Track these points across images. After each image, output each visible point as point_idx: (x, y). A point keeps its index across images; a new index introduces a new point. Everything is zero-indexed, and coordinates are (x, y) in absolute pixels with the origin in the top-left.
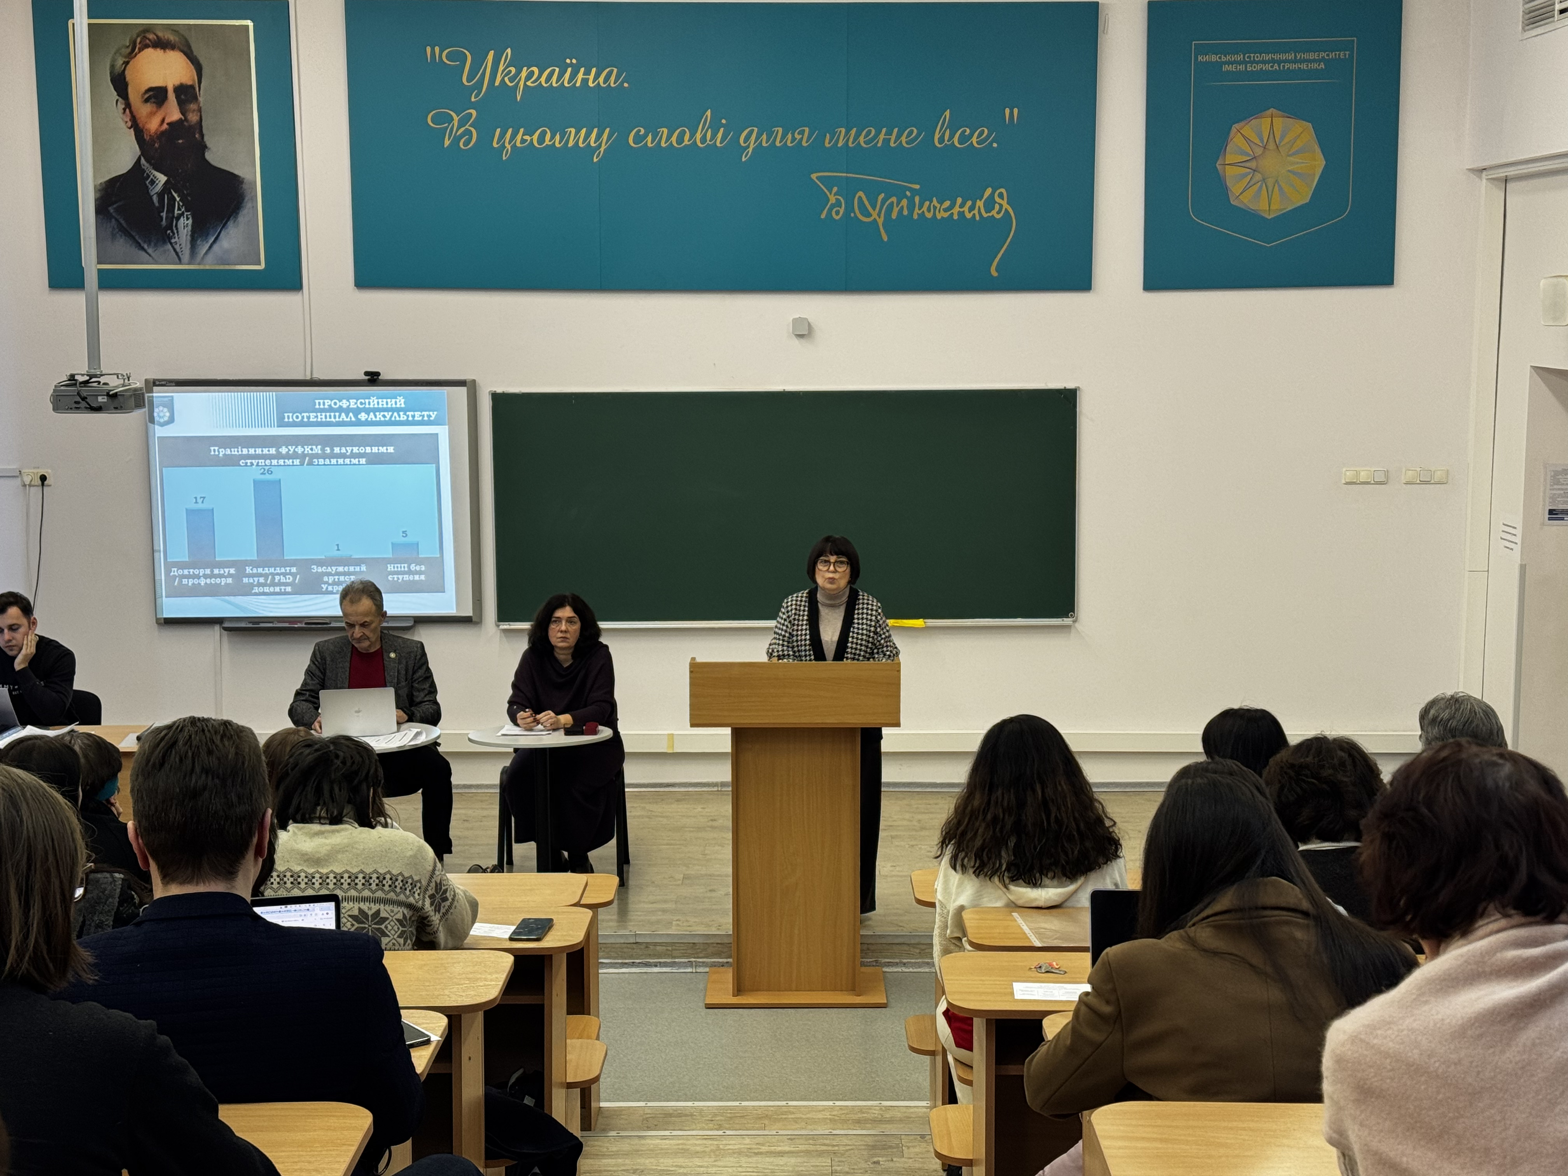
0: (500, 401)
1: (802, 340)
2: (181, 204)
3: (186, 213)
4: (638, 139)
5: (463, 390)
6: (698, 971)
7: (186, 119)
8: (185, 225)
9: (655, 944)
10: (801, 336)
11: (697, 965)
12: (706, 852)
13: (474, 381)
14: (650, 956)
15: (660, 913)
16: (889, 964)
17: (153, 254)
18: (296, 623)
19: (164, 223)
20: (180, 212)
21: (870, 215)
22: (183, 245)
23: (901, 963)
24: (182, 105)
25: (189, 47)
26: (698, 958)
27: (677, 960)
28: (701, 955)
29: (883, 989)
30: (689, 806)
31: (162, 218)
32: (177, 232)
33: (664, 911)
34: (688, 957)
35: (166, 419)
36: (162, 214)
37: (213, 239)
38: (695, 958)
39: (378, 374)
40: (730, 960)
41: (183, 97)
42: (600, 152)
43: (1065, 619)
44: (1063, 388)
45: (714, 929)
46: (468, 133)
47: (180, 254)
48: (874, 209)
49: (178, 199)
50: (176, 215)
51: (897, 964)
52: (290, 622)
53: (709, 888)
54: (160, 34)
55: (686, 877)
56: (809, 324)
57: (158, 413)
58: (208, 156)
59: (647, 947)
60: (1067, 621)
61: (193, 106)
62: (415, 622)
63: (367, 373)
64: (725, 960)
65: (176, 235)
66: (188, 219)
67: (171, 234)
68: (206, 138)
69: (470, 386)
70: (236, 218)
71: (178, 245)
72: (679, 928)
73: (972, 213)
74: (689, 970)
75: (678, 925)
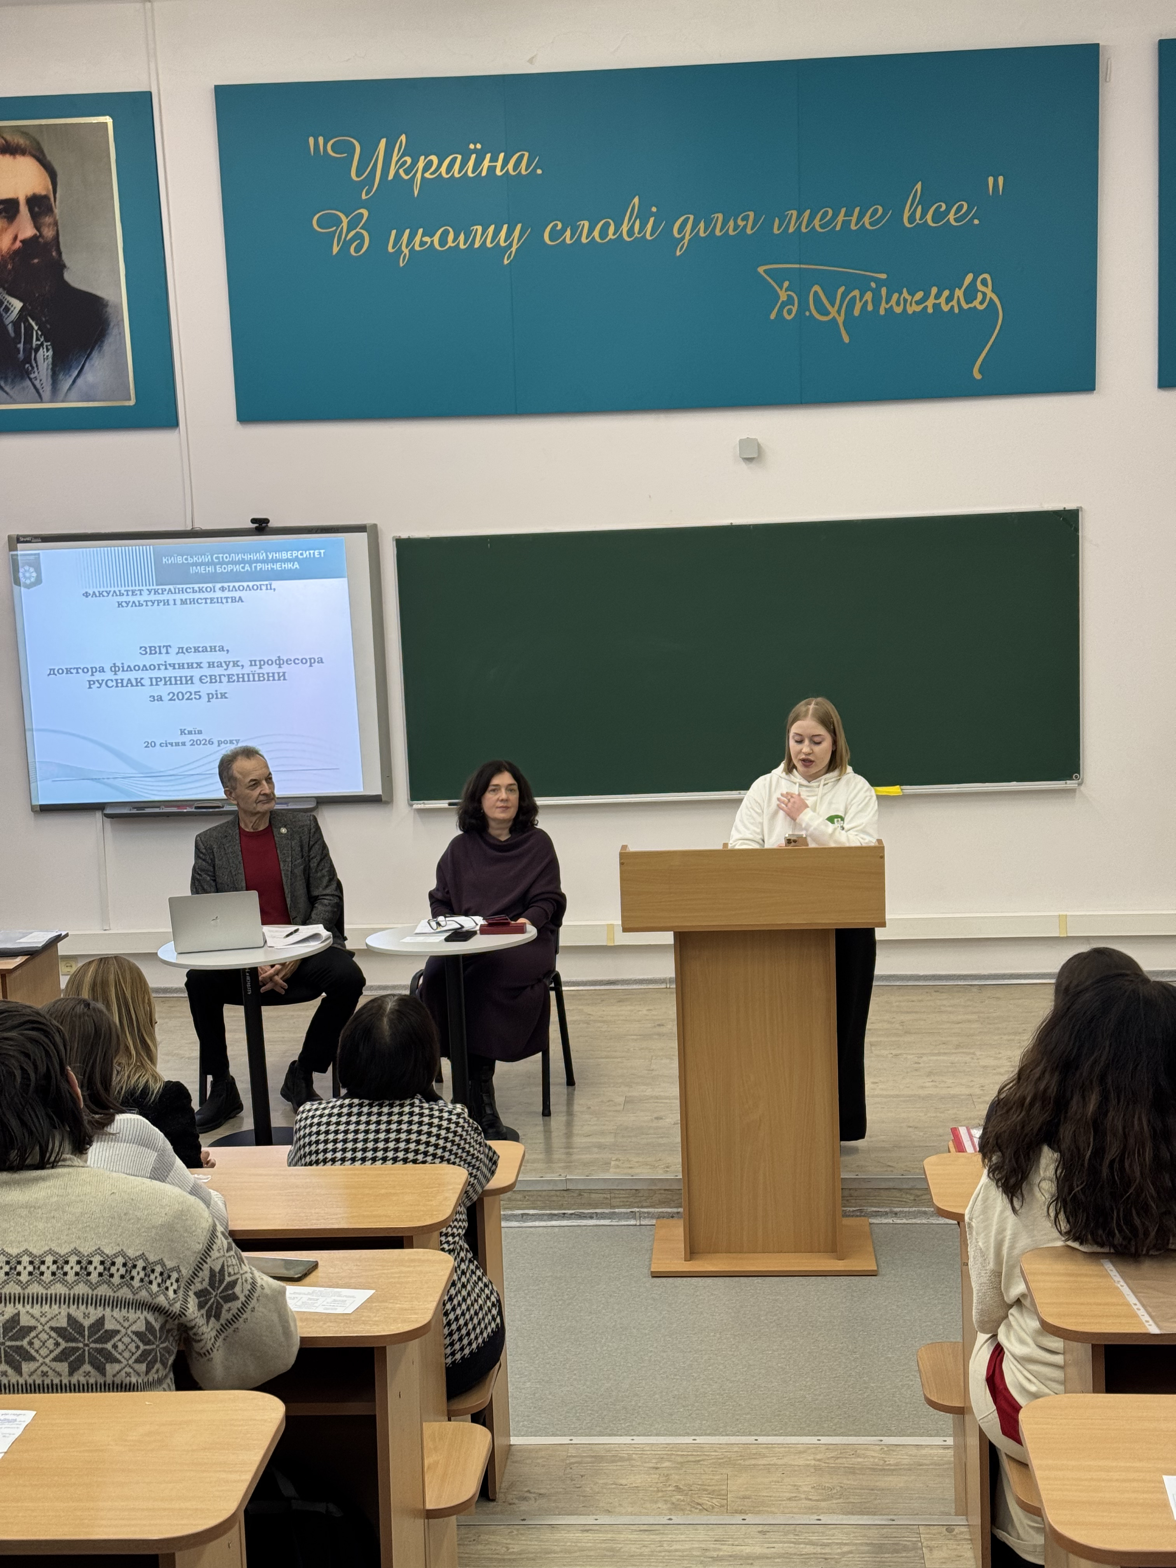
0: (404, 546)
1: (752, 465)
2: (40, 333)
3: (45, 344)
4: (554, 235)
5: (364, 536)
6: (642, 1223)
7: (41, 235)
8: (44, 357)
9: (591, 1191)
10: (749, 460)
11: (641, 1216)
12: (653, 1067)
13: (375, 526)
14: (583, 1206)
15: (596, 1150)
16: (877, 1214)
17: (11, 393)
18: (185, 807)
19: (21, 355)
20: (39, 343)
21: (827, 313)
22: (44, 381)
23: (891, 1212)
24: (36, 218)
25: (42, 152)
26: (642, 1207)
27: (617, 1210)
28: (645, 1204)
29: (871, 1249)
30: (632, 1008)
31: (18, 350)
32: (37, 366)
33: (601, 1147)
34: (630, 1206)
35: (33, 580)
36: (19, 346)
37: (76, 373)
38: (638, 1207)
39: (266, 521)
40: (681, 1210)
41: (36, 209)
42: (511, 252)
43: (1068, 782)
44: (1062, 509)
45: (661, 1171)
46: (359, 236)
47: (41, 391)
48: (833, 306)
49: (36, 328)
50: (34, 346)
51: (887, 1213)
52: (178, 807)
53: (656, 1115)
54: (9, 138)
55: (628, 1101)
56: (759, 446)
57: (24, 574)
58: (68, 277)
59: (580, 1195)
60: (1070, 784)
61: (48, 220)
62: (318, 803)
63: (254, 521)
64: (675, 1210)
65: (36, 369)
66: (48, 350)
67: (30, 368)
68: (64, 256)
69: (370, 530)
70: (101, 346)
71: (38, 381)
72: (618, 1170)
73: (950, 304)
74: (633, 1222)
75: (618, 1167)
